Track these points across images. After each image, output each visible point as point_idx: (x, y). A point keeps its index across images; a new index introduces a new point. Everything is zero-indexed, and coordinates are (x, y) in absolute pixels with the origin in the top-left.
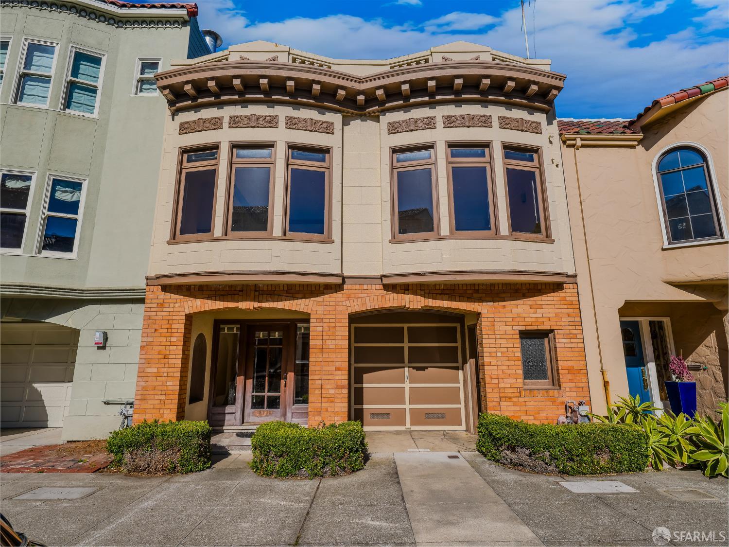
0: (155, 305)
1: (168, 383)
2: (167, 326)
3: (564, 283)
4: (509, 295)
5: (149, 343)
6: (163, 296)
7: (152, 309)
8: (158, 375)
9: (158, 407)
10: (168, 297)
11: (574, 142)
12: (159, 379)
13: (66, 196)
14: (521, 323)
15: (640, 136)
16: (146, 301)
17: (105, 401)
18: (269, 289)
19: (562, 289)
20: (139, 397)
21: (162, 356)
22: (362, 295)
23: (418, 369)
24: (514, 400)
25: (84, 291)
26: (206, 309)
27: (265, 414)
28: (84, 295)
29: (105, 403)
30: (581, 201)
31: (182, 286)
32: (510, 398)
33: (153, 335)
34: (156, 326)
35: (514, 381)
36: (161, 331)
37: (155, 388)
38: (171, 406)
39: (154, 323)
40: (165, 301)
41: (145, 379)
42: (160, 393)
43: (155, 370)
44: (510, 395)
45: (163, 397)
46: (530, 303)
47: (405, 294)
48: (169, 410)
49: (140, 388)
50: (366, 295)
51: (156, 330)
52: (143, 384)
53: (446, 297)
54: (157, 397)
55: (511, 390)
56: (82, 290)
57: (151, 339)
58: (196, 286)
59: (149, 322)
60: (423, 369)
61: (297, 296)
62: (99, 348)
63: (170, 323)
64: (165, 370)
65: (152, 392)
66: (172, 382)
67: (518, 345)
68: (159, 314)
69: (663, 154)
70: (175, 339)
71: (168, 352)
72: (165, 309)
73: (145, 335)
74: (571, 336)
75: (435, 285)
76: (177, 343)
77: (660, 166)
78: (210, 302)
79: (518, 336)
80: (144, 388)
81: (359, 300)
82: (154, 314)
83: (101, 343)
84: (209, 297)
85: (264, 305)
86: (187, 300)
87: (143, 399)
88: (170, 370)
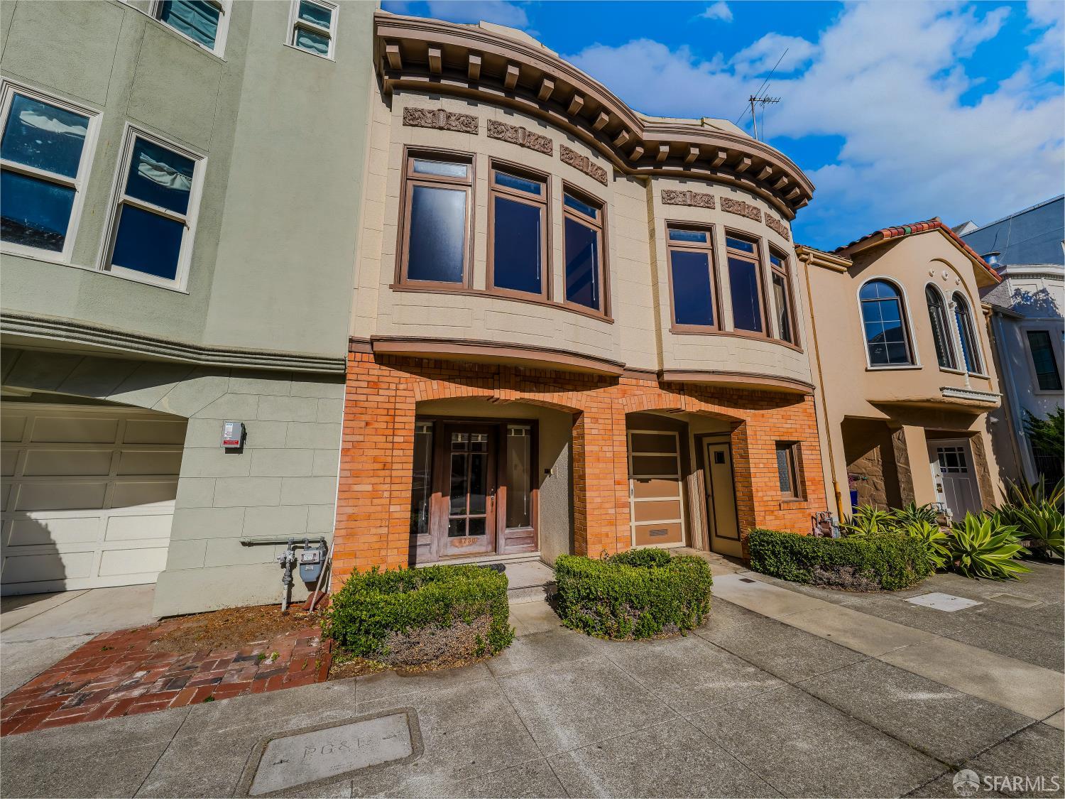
0: (365, 384)
1: (393, 508)
2: (387, 418)
3: (805, 395)
4: (766, 403)
5: (356, 444)
6: (377, 370)
7: (360, 391)
8: (375, 495)
9: (377, 546)
10: (387, 373)
11: (806, 257)
12: (375, 501)
13: (160, 176)
14: (777, 433)
15: (850, 263)
16: (349, 376)
17: (243, 540)
18: (533, 374)
19: (804, 400)
20: (343, 532)
21: (381, 466)
22: (638, 392)
23: (642, 481)
24: (776, 513)
25: (204, 350)
26: (448, 396)
27: (467, 543)
28: (203, 357)
29: (244, 544)
30: (812, 315)
31: (409, 358)
32: (773, 511)
33: (362, 431)
34: (367, 418)
35: (774, 493)
36: (376, 425)
37: (369, 516)
38: (399, 544)
39: (364, 412)
40: (382, 379)
41: (351, 502)
42: (378, 523)
43: (369, 488)
44: (772, 508)
45: (384, 530)
46: (782, 413)
47: (680, 394)
48: (396, 551)
49: (344, 517)
50: (642, 393)
51: (367, 424)
52: (350, 510)
53: (717, 401)
54: (373, 531)
55: (773, 503)
56: (201, 349)
57: (361, 438)
58: (431, 360)
59: (354, 410)
60: (647, 481)
61: (567, 387)
62: (229, 451)
63: (392, 415)
64: (387, 487)
65: (365, 523)
66: (399, 506)
67: (775, 456)
68: (370, 398)
69: (866, 283)
70: (401, 439)
71: (389, 459)
72: (381, 392)
73: (348, 431)
74: (812, 448)
75: (706, 387)
76: (404, 446)
77: (863, 294)
78: (453, 385)
79: (774, 447)
80: (352, 518)
81: (636, 397)
82: (364, 398)
83: (237, 443)
84: (450, 379)
85: (527, 395)
86: (418, 380)
87: (351, 535)
88: (395, 487)
